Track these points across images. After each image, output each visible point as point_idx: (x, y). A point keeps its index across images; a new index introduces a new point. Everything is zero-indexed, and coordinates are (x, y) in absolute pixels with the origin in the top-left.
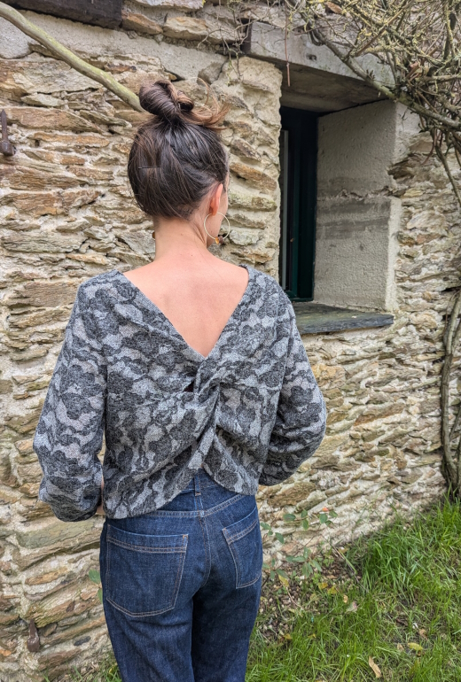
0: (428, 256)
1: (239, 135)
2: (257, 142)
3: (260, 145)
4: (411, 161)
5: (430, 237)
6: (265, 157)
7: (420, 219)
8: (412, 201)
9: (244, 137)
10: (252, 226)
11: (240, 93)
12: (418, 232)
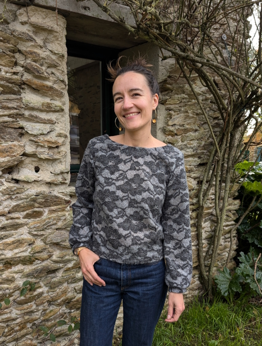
0: (185, 143)
1: (30, 59)
2: (46, 65)
3: (48, 67)
4: (169, 80)
5: (186, 131)
6: (53, 75)
7: (178, 119)
8: (172, 107)
9: (35, 61)
10: (45, 122)
11: (29, 31)
12: (177, 127)
